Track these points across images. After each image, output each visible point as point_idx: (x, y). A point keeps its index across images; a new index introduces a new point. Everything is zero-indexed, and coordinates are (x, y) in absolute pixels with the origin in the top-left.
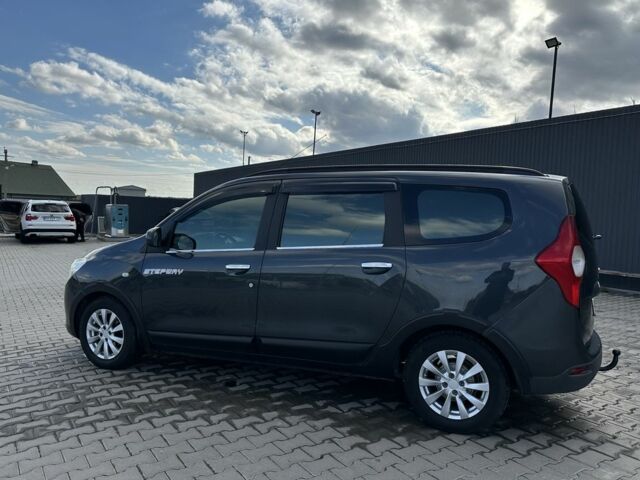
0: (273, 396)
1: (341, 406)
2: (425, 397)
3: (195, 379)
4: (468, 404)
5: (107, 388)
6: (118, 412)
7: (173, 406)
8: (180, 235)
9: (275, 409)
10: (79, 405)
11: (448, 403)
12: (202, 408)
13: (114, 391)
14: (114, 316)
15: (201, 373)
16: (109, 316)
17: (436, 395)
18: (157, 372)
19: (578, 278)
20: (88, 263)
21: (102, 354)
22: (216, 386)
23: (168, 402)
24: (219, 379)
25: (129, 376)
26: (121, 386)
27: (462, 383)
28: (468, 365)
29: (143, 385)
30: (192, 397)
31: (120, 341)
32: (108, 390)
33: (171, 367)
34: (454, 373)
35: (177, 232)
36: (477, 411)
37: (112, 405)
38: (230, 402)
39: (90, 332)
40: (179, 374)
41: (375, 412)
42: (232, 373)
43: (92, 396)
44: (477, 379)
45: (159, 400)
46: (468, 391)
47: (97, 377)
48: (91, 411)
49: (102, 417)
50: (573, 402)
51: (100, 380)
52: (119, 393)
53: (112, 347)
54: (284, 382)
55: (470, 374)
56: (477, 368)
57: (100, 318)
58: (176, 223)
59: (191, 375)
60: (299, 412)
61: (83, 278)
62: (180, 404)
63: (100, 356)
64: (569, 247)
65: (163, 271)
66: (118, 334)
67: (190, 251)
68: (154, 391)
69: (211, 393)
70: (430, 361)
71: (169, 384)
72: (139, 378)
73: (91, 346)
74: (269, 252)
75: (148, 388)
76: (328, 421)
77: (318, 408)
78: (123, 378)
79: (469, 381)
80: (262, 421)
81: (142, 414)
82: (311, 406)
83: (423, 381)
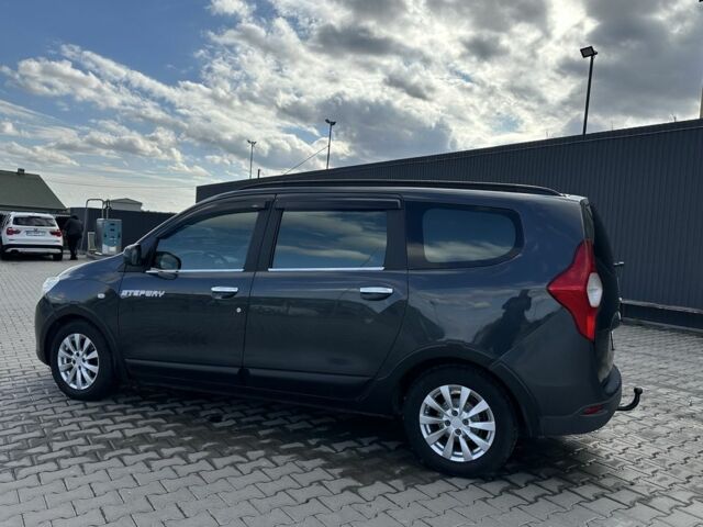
0: (262, 433)
1: (335, 445)
2: (425, 436)
3: (176, 414)
4: (472, 445)
5: (79, 421)
6: (87, 449)
7: (149, 443)
8: (163, 253)
9: (262, 447)
10: (44, 440)
11: (450, 443)
12: (181, 445)
13: (85, 424)
14: (88, 342)
15: (184, 406)
16: (82, 341)
17: (438, 434)
18: (135, 404)
19: (595, 308)
20: (61, 283)
21: (75, 384)
22: (199, 421)
23: (144, 438)
24: (203, 414)
25: (104, 409)
26: (94, 420)
27: (466, 422)
28: (472, 402)
29: (118, 419)
30: (171, 433)
31: (95, 369)
32: (78, 424)
33: (152, 399)
34: (457, 410)
35: (159, 249)
36: (482, 453)
37: (81, 441)
38: (212, 439)
39: (62, 359)
40: (160, 407)
41: (372, 452)
42: (219, 408)
43: (59, 430)
44: (483, 417)
45: (134, 436)
46: (473, 430)
47: (68, 409)
48: (56, 446)
49: (68, 453)
50: (591, 445)
51: (71, 412)
52: (90, 427)
53: (86, 375)
54: (276, 418)
55: (475, 411)
56: (483, 406)
57: (73, 343)
58: (158, 239)
59: (172, 409)
60: (288, 452)
61: (56, 299)
62: (157, 440)
63: (72, 385)
64: (584, 274)
65: (143, 292)
66: (92, 362)
67: (173, 271)
68: (130, 425)
69: (193, 429)
70: (433, 397)
71: (146, 418)
72: (114, 411)
73: (63, 374)
74: (259, 274)
75: (123, 422)
76: (319, 461)
77: (310, 447)
78: (97, 410)
79: (473, 419)
80: (245, 460)
81: (113, 450)
82: (301, 445)
83: (424, 419)
